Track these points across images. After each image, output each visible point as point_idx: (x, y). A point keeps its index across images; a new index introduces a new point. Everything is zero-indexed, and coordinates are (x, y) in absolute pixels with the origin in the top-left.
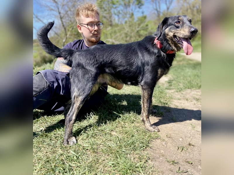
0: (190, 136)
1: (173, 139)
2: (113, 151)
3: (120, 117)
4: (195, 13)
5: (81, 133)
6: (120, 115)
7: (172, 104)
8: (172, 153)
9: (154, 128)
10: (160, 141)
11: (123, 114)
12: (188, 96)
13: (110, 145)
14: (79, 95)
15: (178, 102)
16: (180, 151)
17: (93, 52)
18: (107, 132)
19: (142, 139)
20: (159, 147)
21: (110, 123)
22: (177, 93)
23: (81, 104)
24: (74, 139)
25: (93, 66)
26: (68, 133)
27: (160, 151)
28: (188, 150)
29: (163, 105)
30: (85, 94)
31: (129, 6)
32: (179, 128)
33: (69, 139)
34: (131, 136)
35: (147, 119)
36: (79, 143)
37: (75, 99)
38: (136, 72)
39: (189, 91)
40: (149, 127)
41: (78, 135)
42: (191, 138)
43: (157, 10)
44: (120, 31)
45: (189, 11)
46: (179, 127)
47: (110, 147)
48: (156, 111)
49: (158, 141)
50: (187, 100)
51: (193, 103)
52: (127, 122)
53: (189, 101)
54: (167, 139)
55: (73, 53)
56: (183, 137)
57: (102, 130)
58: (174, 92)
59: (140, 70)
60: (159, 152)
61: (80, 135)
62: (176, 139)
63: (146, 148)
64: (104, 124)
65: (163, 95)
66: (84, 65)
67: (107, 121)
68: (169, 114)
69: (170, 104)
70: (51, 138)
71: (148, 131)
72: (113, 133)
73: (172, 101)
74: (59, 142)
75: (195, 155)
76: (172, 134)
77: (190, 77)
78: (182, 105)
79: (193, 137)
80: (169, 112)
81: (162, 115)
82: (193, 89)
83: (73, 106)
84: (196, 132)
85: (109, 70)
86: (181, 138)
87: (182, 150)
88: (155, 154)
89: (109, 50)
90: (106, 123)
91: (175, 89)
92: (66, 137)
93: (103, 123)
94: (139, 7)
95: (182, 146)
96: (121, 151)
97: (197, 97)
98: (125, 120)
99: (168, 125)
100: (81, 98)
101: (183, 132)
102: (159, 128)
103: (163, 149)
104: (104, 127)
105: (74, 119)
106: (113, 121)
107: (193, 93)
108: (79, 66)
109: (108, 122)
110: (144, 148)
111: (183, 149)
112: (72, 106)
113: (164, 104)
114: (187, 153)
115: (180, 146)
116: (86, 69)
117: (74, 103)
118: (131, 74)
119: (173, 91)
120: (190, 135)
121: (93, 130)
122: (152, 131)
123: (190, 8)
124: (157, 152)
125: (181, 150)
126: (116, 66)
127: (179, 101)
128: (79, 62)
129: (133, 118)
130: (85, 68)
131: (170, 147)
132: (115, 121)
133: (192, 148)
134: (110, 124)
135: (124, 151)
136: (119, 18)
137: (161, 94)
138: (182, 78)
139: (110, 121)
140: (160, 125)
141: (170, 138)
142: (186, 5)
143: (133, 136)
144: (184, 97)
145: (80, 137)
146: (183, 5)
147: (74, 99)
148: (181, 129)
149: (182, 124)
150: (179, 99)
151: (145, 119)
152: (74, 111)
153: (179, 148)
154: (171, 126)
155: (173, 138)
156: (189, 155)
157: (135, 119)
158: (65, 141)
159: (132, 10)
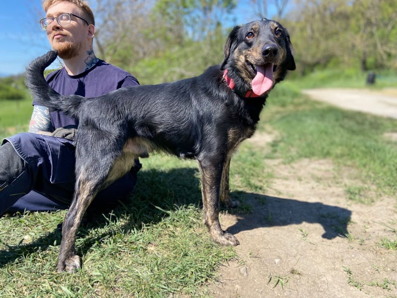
0: (296, 254)
1: (263, 259)
2: (143, 286)
3: (168, 215)
4: (328, 20)
5: (91, 248)
6: (168, 212)
7: (270, 188)
8: (257, 290)
9: (228, 239)
10: (236, 265)
11: (174, 210)
12: (302, 173)
13: (140, 274)
14: (87, 179)
15: (283, 185)
16: (272, 285)
17: (113, 98)
18: (140, 246)
19: (202, 261)
20: (231, 279)
21: (149, 227)
22: (283, 166)
23: (90, 195)
24: (76, 260)
25: (112, 124)
26: (66, 248)
27: (233, 286)
28: (288, 284)
29: (254, 191)
30: (99, 177)
31: (210, 9)
32: (276, 237)
33: (67, 261)
34: (181, 255)
35: (213, 222)
36: (86, 267)
37: (81, 187)
38: (190, 135)
39: (305, 162)
40: (218, 236)
41: (85, 252)
42: (298, 256)
43: (260, 15)
44: (194, 53)
45: (317, 16)
46: (277, 235)
47: (139, 277)
48: (238, 203)
49: (233, 265)
50: (300, 180)
51: (309, 185)
52: (180, 226)
53: (304, 181)
54: (250, 261)
55: (80, 103)
56: (282, 256)
57: (131, 243)
58: (279, 164)
59: (196, 132)
60: (231, 288)
61: (88, 253)
62: (268, 261)
63: (206, 280)
64: (137, 229)
65: (257, 170)
66: (96, 122)
67: (143, 223)
68: (262, 209)
69: (268, 189)
70: (35, 258)
71: (216, 244)
72: (151, 248)
73: (272, 182)
74: (47, 266)
75: (300, 293)
76: (262, 250)
77: (312, 134)
78: (290, 189)
79: (301, 255)
80: (263, 204)
81: (248, 210)
82: (313, 159)
83: (77, 198)
84: (309, 244)
85: (142, 131)
86: (279, 257)
87: (277, 283)
88: (223, 292)
89: (140, 94)
90: (140, 228)
91: (281, 157)
92: (62, 257)
93: (135, 229)
94: (229, 12)
95: (278, 275)
96: (158, 286)
97: (319, 174)
98: (178, 221)
99: (257, 231)
100: (90, 185)
101: (284, 245)
102: (238, 239)
103: (239, 282)
104: (136, 235)
105: (78, 223)
106: (155, 224)
107: (313, 165)
108: (87, 125)
109: (144, 227)
110: (203, 280)
111: (279, 281)
112: (75, 199)
113: (256, 187)
114: (286, 289)
115: (275, 274)
116: (100, 130)
117: (79, 194)
118: (182, 138)
119: (276, 162)
120: (296, 252)
121: (114, 242)
122: (223, 245)
123: (319, 12)
124: (227, 287)
125: (275, 283)
126: (154, 125)
127: (285, 182)
128: (87, 119)
129: (192, 218)
130: (97, 129)
131: (254, 278)
132: (158, 223)
133: (296, 280)
134: (148, 229)
135: (164, 287)
136: (194, 32)
137: (255, 169)
138: (297, 136)
139: (148, 224)
140: (242, 231)
141: (257, 259)
142: (311, 6)
143: (186, 255)
144: (295, 173)
145: (89, 256)
146: (306, 7)
147: (79, 185)
148: (281, 239)
149: (284, 229)
150: (286, 179)
151: (210, 222)
152: (78, 208)
153: (271, 279)
154: (261, 233)
155: (264, 257)
156: (289, 293)
157: (195, 220)
158: (59, 263)
159: (216, 17)
